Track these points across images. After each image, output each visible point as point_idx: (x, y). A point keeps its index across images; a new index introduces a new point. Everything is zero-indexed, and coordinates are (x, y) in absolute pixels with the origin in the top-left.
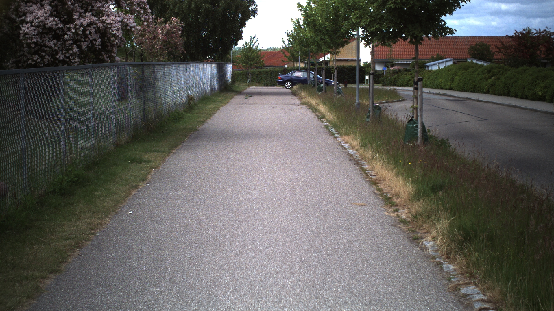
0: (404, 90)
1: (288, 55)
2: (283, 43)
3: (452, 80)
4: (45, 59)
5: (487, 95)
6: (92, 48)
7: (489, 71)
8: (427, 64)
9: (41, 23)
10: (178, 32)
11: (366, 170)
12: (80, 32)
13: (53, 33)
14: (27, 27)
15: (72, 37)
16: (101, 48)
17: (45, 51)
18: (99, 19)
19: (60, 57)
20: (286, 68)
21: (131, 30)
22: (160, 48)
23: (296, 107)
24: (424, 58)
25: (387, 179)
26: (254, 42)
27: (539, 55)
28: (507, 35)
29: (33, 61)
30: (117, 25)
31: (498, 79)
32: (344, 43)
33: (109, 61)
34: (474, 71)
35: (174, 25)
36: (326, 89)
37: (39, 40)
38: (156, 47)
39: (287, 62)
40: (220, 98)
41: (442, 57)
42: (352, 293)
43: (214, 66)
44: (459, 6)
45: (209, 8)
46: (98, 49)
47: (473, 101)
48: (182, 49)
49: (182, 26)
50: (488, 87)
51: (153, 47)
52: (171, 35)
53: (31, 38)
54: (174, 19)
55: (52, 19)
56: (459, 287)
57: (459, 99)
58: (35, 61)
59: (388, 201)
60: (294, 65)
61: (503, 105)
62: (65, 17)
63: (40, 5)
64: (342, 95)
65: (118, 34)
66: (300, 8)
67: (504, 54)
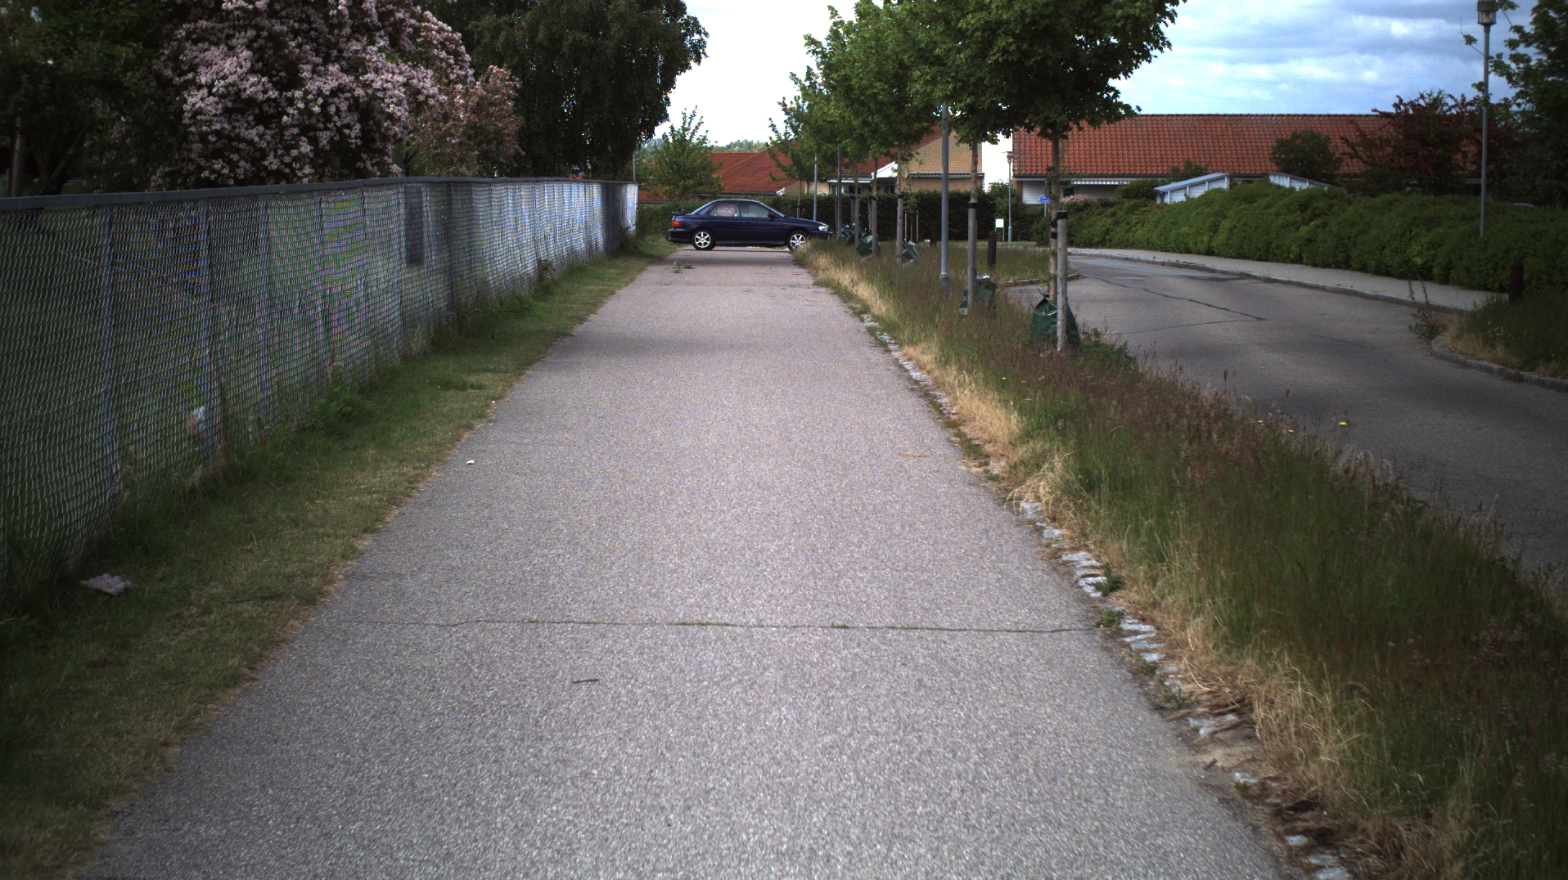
0: (1090, 256)
1: (787, 161)
2: (773, 130)
3: (1214, 228)
4: (239, 167)
5: (1295, 266)
6: (340, 145)
7: (1305, 203)
8: (1161, 188)
9: (231, 89)
10: (504, 103)
11: (941, 405)
12: (316, 109)
13: (257, 111)
14: (199, 96)
15: (298, 120)
16: (361, 145)
17: (238, 151)
18: (357, 78)
19: (271, 163)
20: (780, 197)
21: (427, 104)
22: (460, 144)
23: (801, 291)
24: (1155, 172)
25: (977, 418)
26: (693, 127)
27: (1459, 166)
28: (1375, 110)
29: (213, 171)
30: (396, 92)
31: (1325, 225)
32: (922, 133)
33: (378, 173)
34: (1269, 206)
35: (495, 84)
36: (879, 248)
37: (226, 126)
38: (450, 141)
39: (785, 182)
40: (612, 271)
41: (1202, 170)
42: (877, 558)
43: (596, 190)
44: (1147, 56)
45: (581, 41)
46: (353, 146)
47: (1254, 281)
48: (513, 147)
49: (515, 86)
50: (1299, 246)
51: (441, 139)
52: (488, 111)
53: (209, 123)
54: (496, 69)
55: (256, 79)
56: (1059, 553)
57: (1223, 276)
58: (218, 172)
59: (972, 450)
60: (801, 188)
61: (1323, 289)
62: (283, 74)
63: (226, 48)
64: (915, 262)
65: (399, 114)
66: (812, 47)
67: (1364, 162)
